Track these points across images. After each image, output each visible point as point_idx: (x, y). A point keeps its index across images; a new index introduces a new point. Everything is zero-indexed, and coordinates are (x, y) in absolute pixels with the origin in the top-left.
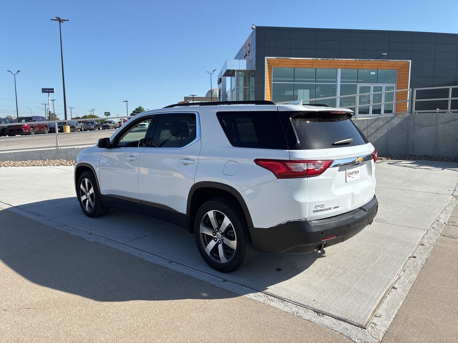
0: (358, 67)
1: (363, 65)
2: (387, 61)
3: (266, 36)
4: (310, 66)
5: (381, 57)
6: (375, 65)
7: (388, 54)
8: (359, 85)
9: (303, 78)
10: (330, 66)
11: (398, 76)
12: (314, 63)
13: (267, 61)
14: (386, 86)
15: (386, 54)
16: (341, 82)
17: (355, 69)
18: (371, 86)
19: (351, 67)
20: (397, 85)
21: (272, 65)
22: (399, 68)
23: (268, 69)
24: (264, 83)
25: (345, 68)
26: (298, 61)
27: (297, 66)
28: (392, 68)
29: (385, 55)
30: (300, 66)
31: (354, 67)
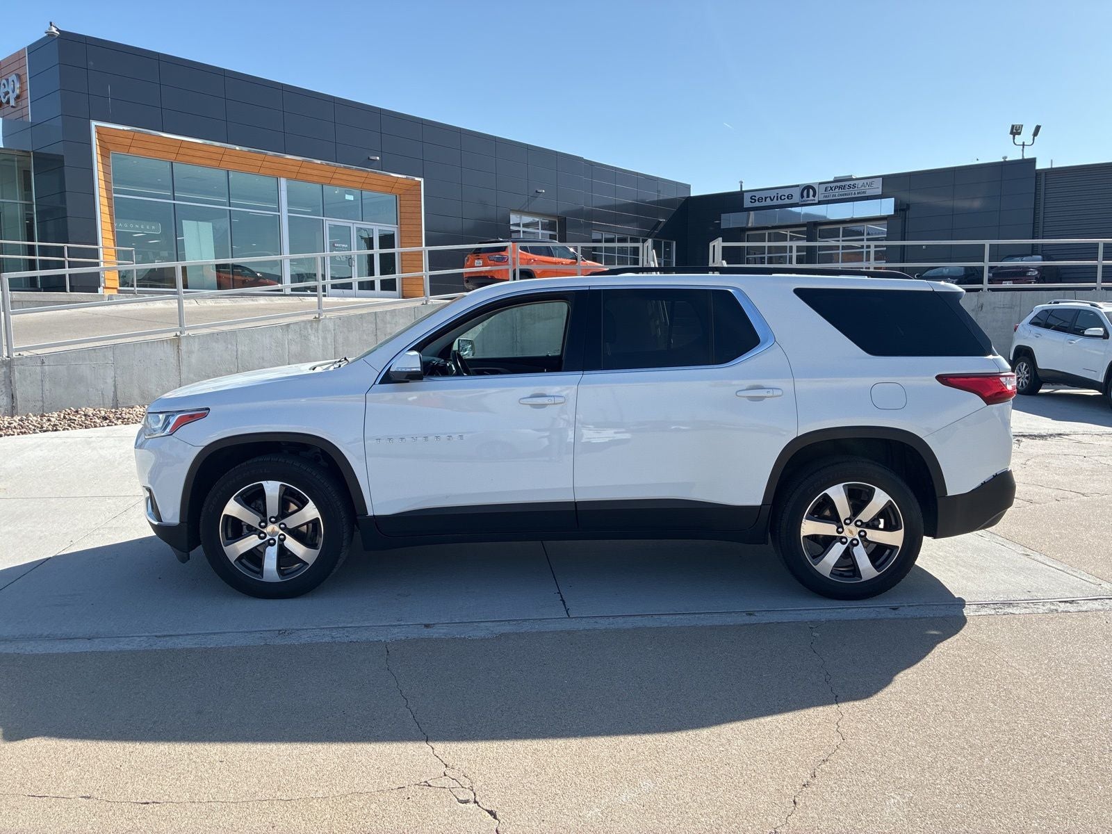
0: (323, 180)
1: (335, 176)
2: (381, 174)
3: (92, 63)
4: (214, 163)
5: (368, 163)
6: (357, 179)
7: (381, 158)
8: (329, 222)
9: (192, 191)
10: (262, 171)
11: (400, 210)
12: (226, 158)
13: (98, 132)
14: (381, 228)
15: (378, 158)
16: (289, 211)
17: (317, 183)
18: (351, 225)
19: (309, 178)
20: (401, 228)
21: (109, 146)
22: (401, 192)
23: (101, 155)
24: (93, 194)
25: (296, 179)
26: (183, 145)
27: (180, 158)
28: (389, 189)
29: (376, 160)
30: (187, 158)
31: (315, 179)
